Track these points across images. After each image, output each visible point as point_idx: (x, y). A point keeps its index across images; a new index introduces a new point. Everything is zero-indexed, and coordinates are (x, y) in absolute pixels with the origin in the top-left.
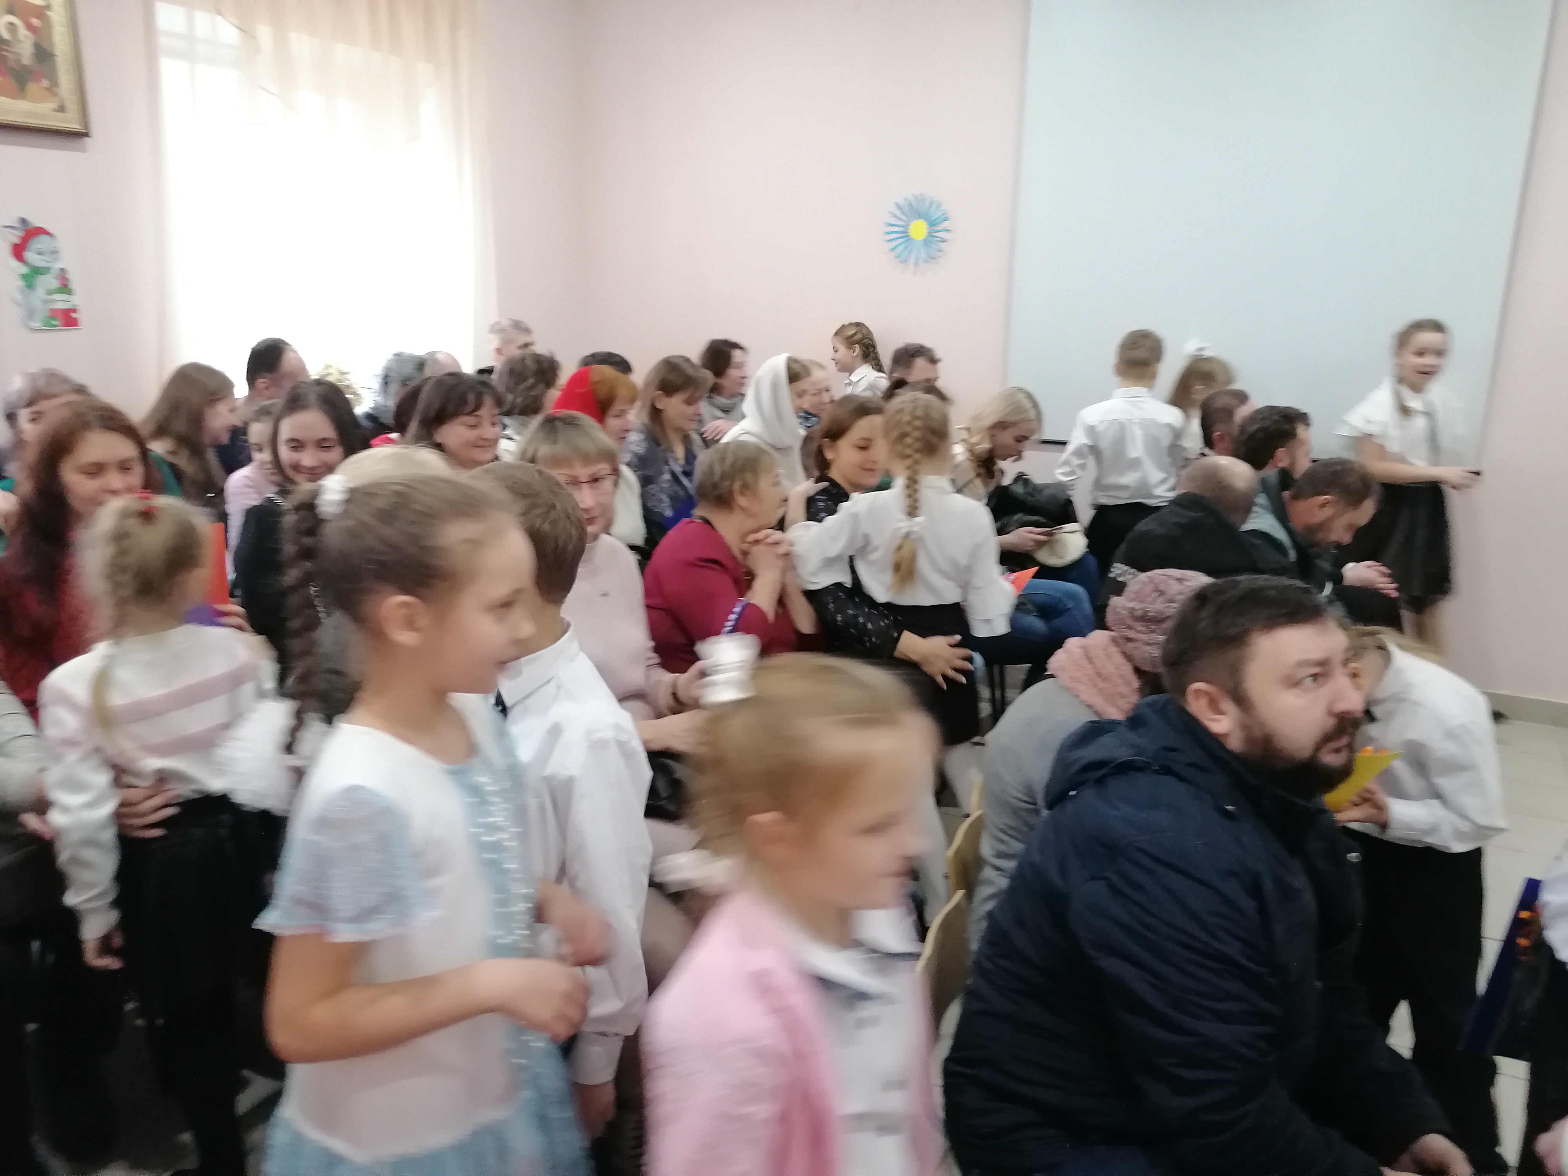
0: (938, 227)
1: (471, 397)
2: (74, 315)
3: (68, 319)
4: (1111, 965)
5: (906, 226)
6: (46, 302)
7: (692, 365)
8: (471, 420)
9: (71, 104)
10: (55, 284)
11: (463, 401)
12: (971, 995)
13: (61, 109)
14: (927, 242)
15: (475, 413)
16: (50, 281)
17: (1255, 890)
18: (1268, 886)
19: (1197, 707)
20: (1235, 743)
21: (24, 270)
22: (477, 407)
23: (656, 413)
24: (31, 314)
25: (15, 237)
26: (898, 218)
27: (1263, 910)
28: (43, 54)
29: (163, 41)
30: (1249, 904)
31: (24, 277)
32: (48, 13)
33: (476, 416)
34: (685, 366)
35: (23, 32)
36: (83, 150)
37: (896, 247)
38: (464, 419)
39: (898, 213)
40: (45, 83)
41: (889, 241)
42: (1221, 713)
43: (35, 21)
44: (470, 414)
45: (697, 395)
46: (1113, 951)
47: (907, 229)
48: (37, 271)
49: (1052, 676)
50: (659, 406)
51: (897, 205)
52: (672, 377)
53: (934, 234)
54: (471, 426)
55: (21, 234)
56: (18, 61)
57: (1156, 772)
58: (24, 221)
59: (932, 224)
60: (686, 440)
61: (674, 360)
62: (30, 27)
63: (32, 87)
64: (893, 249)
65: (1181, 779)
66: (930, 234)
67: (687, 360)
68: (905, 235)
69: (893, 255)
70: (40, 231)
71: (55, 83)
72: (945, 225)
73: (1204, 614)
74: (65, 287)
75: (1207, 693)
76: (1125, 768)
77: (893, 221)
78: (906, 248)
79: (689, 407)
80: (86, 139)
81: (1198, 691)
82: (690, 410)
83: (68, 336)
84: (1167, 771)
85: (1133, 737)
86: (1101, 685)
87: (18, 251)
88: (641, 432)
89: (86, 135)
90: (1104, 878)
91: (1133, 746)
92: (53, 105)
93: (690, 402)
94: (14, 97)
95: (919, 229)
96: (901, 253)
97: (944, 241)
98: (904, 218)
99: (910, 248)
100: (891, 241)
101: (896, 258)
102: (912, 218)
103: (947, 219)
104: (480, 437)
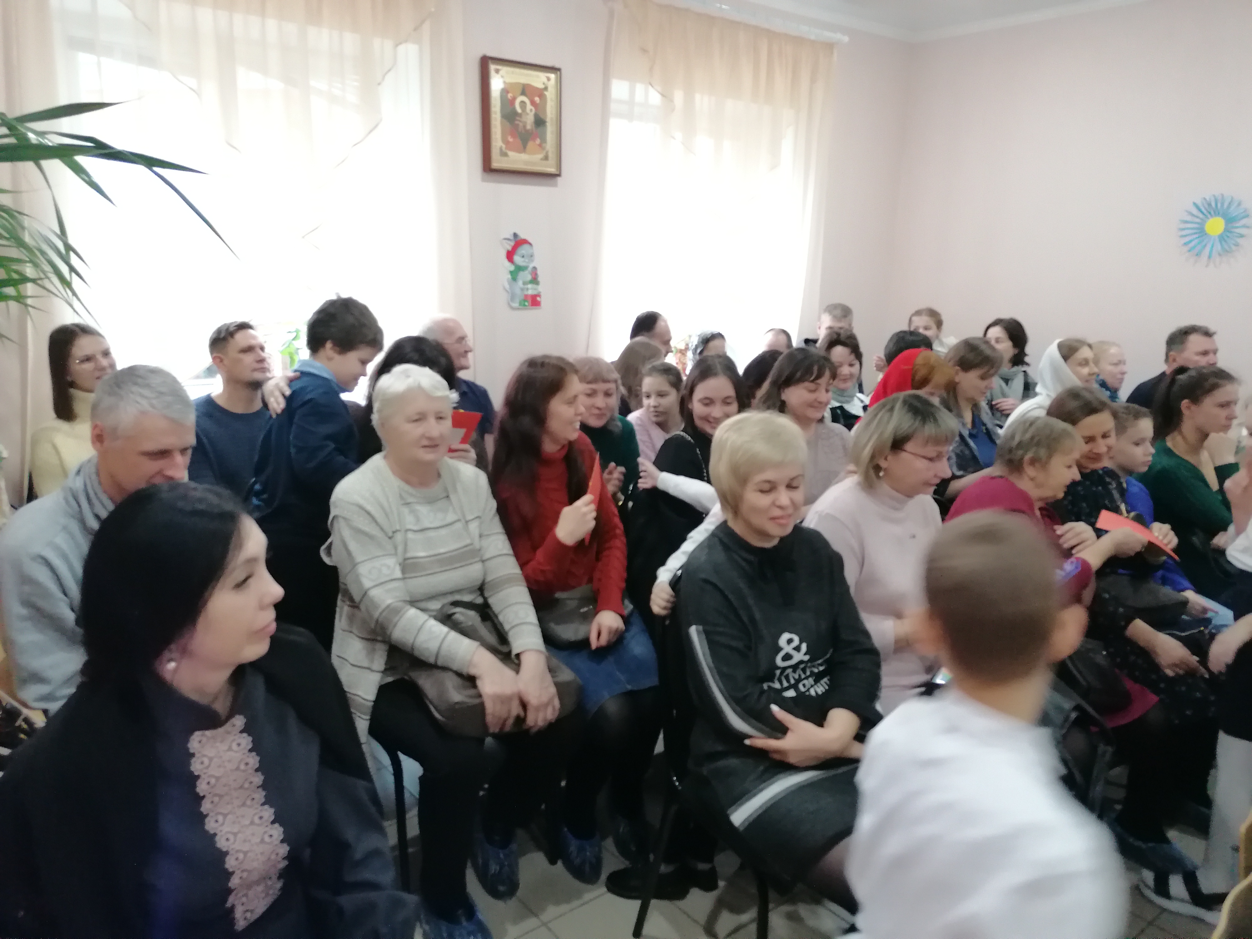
0: (1237, 223)
2: (538, 299)
3: (534, 301)
6: (522, 290)
8: (812, 386)
9: (552, 155)
10: (529, 277)
11: (808, 372)
13: (546, 158)
14: (1222, 238)
15: (816, 381)
16: (526, 276)
21: (512, 268)
24: (513, 297)
25: (509, 246)
26: (1193, 215)
28: (540, 122)
29: (613, 107)
31: (511, 272)
32: (546, 93)
35: (529, 106)
36: (555, 185)
37: (1190, 241)
38: (806, 384)
39: (1195, 211)
40: (538, 141)
41: (1182, 236)
43: (537, 99)
44: (813, 381)
47: (1203, 225)
48: (519, 269)
50: (956, 378)
51: (1195, 204)
53: (1231, 230)
54: (812, 391)
55: (513, 244)
56: (525, 127)
58: (515, 235)
59: (1230, 221)
62: (533, 103)
63: (530, 144)
64: (1185, 244)
66: (1226, 230)
68: (1201, 232)
69: (1186, 249)
70: (525, 242)
71: (544, 140)
72: (1244, 221)
74: (535, 280)
77: (1189, 218)
78: (1201, 242)
79: (982, 381)
80: (559, 179)
82: (983, 384)
83: (532, 313)
87: (510, 256)
89: (559, 175)
92: (541, 156)
94: (520, 152)
95: (1215, 226)
96: (1194, 247)
97: (1242, 236)
98: (1201, 216)
99: (1204, 243)
100: (1185, 236)
101: (1189, 251)
102: (1209, 216)
103: (1247, 216)
104: (816, 400)
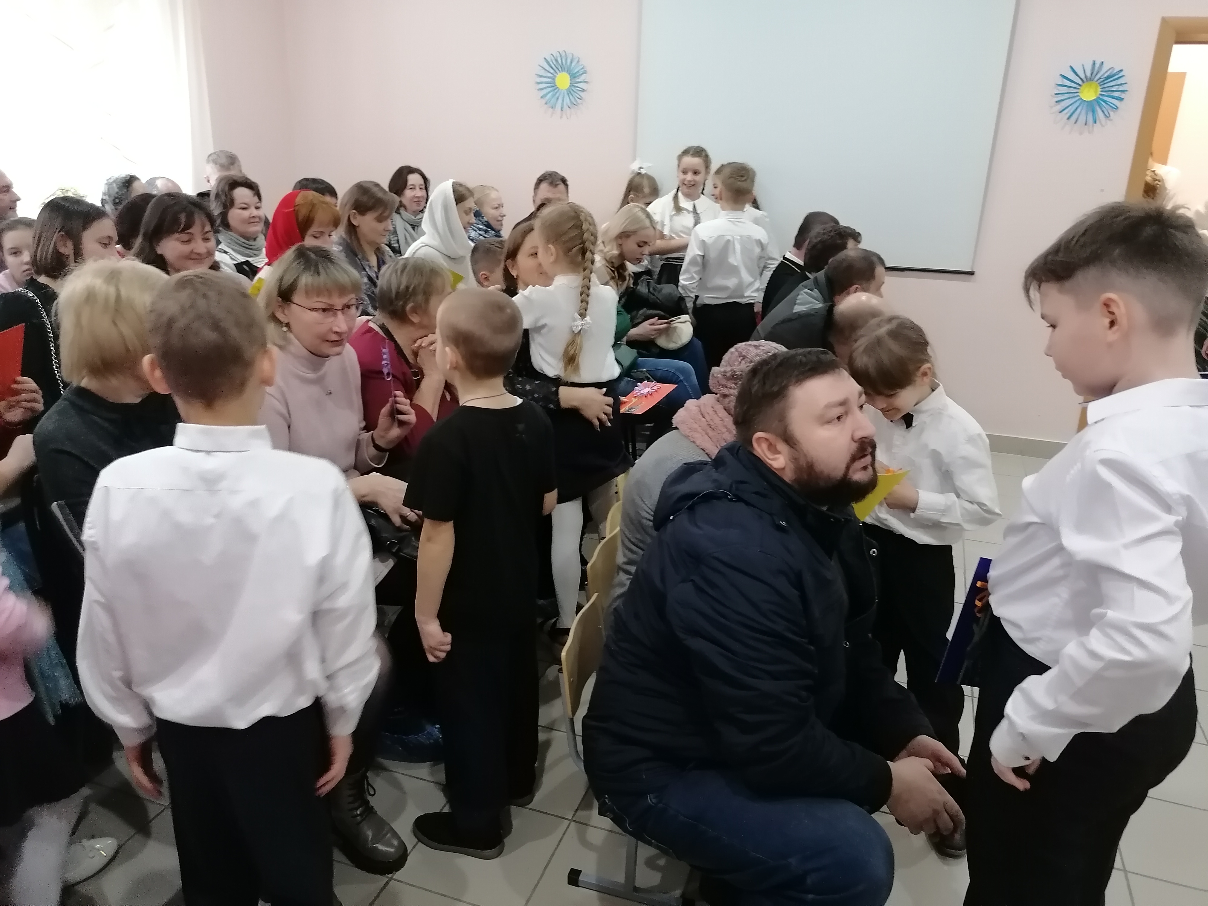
0: (578, 79)
1: (183, 217)
4: (697, 644)
5: (553, 78)
7: (382, 189)
8: (185, 237)
11: (176, 221)
12: (602, 671)
14: (569, 92)
15: (188, 231)
17: (798, 583)
18: (808, 579)
19: (761, 450)
20: (788, 476)
22: (189, 225)
23: (352, 229)
26: (545, 70)
27: (804, 597)
30: (793, 593)
33: (188, 233)
34: (375, 189)
37: (545, 95)
38: (177, 235)
39: (547, 67)
41: (540, 89)
42: (778, 453)
44: (182, 231)
45: (385, 214)
46: (697, 633)
47: (554, 80)
49: (676, 428)
50: (355, 223)
51: (546, 60)
52: (365, 199)
53: (575, 85)
54: (186, 241)
57: (731, 500)
59: (573, 76)
60: (378, 251)
61: (365, 185)
64: (543, 97)
65: (747, 503)
66: (572, 85)
67: (377, 185)
68: (554, 86)
69: (544, 101)
72: (584, 77)
73: (756, 381)
75: (767, 440)
76: (709, 497)
77: (543, 73)
78: (554, 95)
79: (381, 224)
81: (759, 439)
82: (381, 226)
84: (739, 499)
85: (715, 475)
86: (711, 433)
88: (340, 244)
90: (692, 581)
91: (715, 481)
93: (380, 219)
95: (563, 80)
96: (550, 100)
97: (584, 90)
98: (552, 71)
99: (557, 96)
100: (542, 89)
101: (546, 104)
102: (557, 71)
103: (585, 72)
104: (192, 252)
